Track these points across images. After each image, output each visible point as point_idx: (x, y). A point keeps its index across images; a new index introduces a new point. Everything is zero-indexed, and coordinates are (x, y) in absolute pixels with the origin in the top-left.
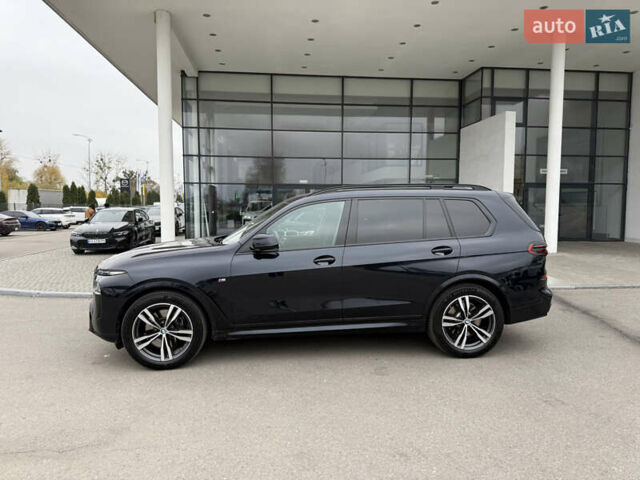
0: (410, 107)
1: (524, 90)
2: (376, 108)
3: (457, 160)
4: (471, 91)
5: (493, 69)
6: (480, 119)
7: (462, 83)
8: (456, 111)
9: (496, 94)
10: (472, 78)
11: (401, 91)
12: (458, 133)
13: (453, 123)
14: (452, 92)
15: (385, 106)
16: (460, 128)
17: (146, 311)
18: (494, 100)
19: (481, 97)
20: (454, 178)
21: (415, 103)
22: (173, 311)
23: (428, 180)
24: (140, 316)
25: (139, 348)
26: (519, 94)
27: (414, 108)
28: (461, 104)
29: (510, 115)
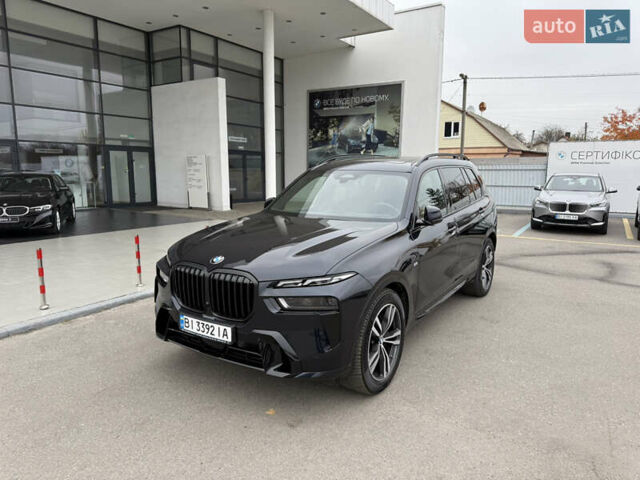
0: (94, 54)
1: (213, 58)
2: (43, 42)
3: (150, 119)
4: (159, 46)
5: (189, 30)
6: (181, 81)
7: (149, 36)
8: (143, 67)
9: (193, 57)
11: (83, 29)
12: (149, 91)
13: (142, 81)
14: (138, 45)
15: (57, 45)
16: (151, 86)
17: (377, 319)
18: (192, 62)
19: (181, 57)
20: (148, 139)
21: (101, 48)
22: (391, 312)
23: (123, 140)
24: (374, 329)
25: (372, 371)
26: (210, 61)
27: (101, 54)
28: (149, 59)
29: (221, 82)
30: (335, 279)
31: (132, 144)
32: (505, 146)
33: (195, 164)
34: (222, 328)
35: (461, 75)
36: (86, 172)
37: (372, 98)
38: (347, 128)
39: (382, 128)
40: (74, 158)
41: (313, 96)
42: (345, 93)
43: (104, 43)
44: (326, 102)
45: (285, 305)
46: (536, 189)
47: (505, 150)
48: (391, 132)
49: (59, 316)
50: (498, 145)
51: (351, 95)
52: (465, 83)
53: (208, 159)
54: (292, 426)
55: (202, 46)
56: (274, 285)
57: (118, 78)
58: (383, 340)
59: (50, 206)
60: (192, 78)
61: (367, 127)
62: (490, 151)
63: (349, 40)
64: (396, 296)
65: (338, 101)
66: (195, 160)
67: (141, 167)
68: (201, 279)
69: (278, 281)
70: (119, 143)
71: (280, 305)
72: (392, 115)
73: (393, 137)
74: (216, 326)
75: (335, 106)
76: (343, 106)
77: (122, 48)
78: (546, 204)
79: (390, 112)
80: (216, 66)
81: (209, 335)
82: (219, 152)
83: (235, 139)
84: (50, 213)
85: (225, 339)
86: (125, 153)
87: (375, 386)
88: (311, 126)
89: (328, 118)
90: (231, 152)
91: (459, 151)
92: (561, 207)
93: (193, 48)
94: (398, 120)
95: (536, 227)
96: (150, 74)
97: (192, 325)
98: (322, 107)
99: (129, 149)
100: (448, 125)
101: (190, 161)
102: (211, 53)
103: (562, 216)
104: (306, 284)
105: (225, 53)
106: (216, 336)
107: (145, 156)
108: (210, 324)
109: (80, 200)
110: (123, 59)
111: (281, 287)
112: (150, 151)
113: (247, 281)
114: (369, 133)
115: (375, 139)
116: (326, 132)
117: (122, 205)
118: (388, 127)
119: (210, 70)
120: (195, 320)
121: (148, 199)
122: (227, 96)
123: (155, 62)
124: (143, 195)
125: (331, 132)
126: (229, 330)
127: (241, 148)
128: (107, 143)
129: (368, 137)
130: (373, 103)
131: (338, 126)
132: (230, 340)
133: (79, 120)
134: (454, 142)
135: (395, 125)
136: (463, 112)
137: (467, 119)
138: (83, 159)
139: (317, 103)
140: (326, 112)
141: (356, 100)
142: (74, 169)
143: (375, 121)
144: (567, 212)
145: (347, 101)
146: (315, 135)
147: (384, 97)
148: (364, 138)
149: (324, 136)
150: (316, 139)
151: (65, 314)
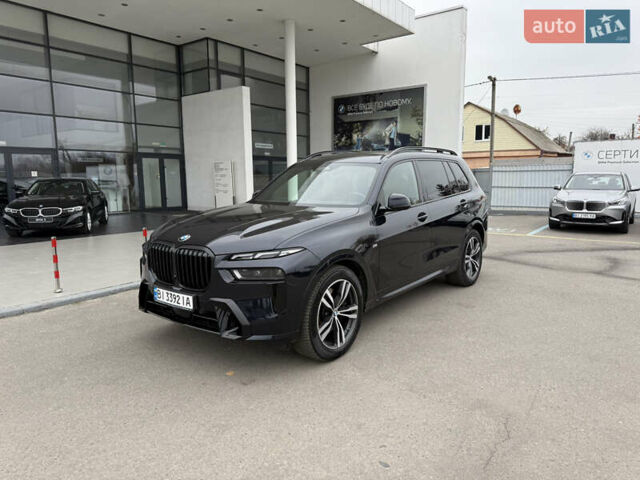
0: (129, 68)
1: (240, 68)
2: (83, 58)
3: (181, 128)
4: (189, 58)
5: (216, 42)
6: (209, 91)
7: (179, 49)
8: (174, 78)
9: (220, 67)
10: (191, 47)
11: (118, 45)
12: (179, 101)
13: (173, 92)
14: (170, 57)
15: (94, 60)
16: (181, 95)
17: (328, 292)
18: (220, 72)
19: (208, 68)
20: (178, 146)
21: (134, 62)
22: (346, 287)
23: (156, 148)
24: (323, 300)
25: (322, 339)
26: (237, 71)
27: (134, 67)
28: (180, 72)
29: (246, 91)
30: (284, 253)
31: (163, 152)
32: (538, 148)
33: (222, 169)
34: (186, 297)
35: (490, 78)
36: (124, 179)
37: (395, 102)
38: (371, 132)
39: (405, 132)
40: (113, 167)
41: (338, 102)
42: (369, 98)
43: (138, 58)
44: (349, 108)
45: (239, 276)
46: (556, 188)
47: (539, 153)
48: (414, 135)
49: (69, 298)
50: (532, 147)
51: (375, 101)
52: (494, 85)
53: (233, 165)
54: (245, 384)
55: (228, 57)
56: (228, 258)
57: (152, 90)
58: (336, 313)
59: (81, 208)
60: (219, 87)
61: (390, 131)
62: (523, 153)
63: (371, 46)
64: (349, 273)
65: (362, 106)
66: (221, 166)
67: (173, 173)
68: (169, 254)
69: (232, 255)
70: (152, 151)
71: (234, 276)
72: (415, 118)
73: (417, 140)
74: (181, 296)
75: (359, 111)
76: (367, 111)
77: (154, 61)
78: (563, 203)
79: (413, 116)
80: (242, 75)
81: (176, 304)
82: (243, 158)
83: (259, 145)
84: (80, 214)
85: (188, 307)
86: (157, 160)
87: (327, 353)
88: (336, 132)
89: (351, 124)
90: (255, 158)
91: (488, 154)
92: (578, 205)
93: (220, 59)
94: (421, 123)
95: (554, 226)
96: (181, 86)
97: (163, 296)
98: (346, 112)
99: (161, 156)
100: (479, 129)
101: (217, 167)
102: (238, 62)
103: (579, 214)
104: (257, 257)
105: (251, 63)
106: (181, 305)
107: (176, 164)
108: (176, 294)
109: (115, 204)
110: (155, 72)
111: (235, 260)
112: (180, 158)
113: (205, 255)
114: (392, 137)
115: (398, 142)
116: (350, 137)
117: (154, 210)
118: (412, 130)
119: (237, 80)
120: (165, 291)
121: (179, 204)
122: (252, 104)
123: (184, 74)
124: (174, 200)
125: (355, 137)
126: (191, 298)
127: (267, 154)
128: (140, 150)
129: (392, 140)
130: (396, 107)
131: (362, 131)
132: (191, 307)
133: (117, 131)
134: (484, 145)
135: (418, 128)
136: (492, 114)
137: (496, 120)
138: (121, 167)
139: (342, 109)
140: (350, 117)
141: (379, 104)
142: (112, 177)
143: (399, 125)
144: (585, 211)
145: (370, 105)
146: (340, 141)
147: (407, 101)
148: (387, 142)
149: (348, 141)
150: (340, 144)
151: (75, 297)
